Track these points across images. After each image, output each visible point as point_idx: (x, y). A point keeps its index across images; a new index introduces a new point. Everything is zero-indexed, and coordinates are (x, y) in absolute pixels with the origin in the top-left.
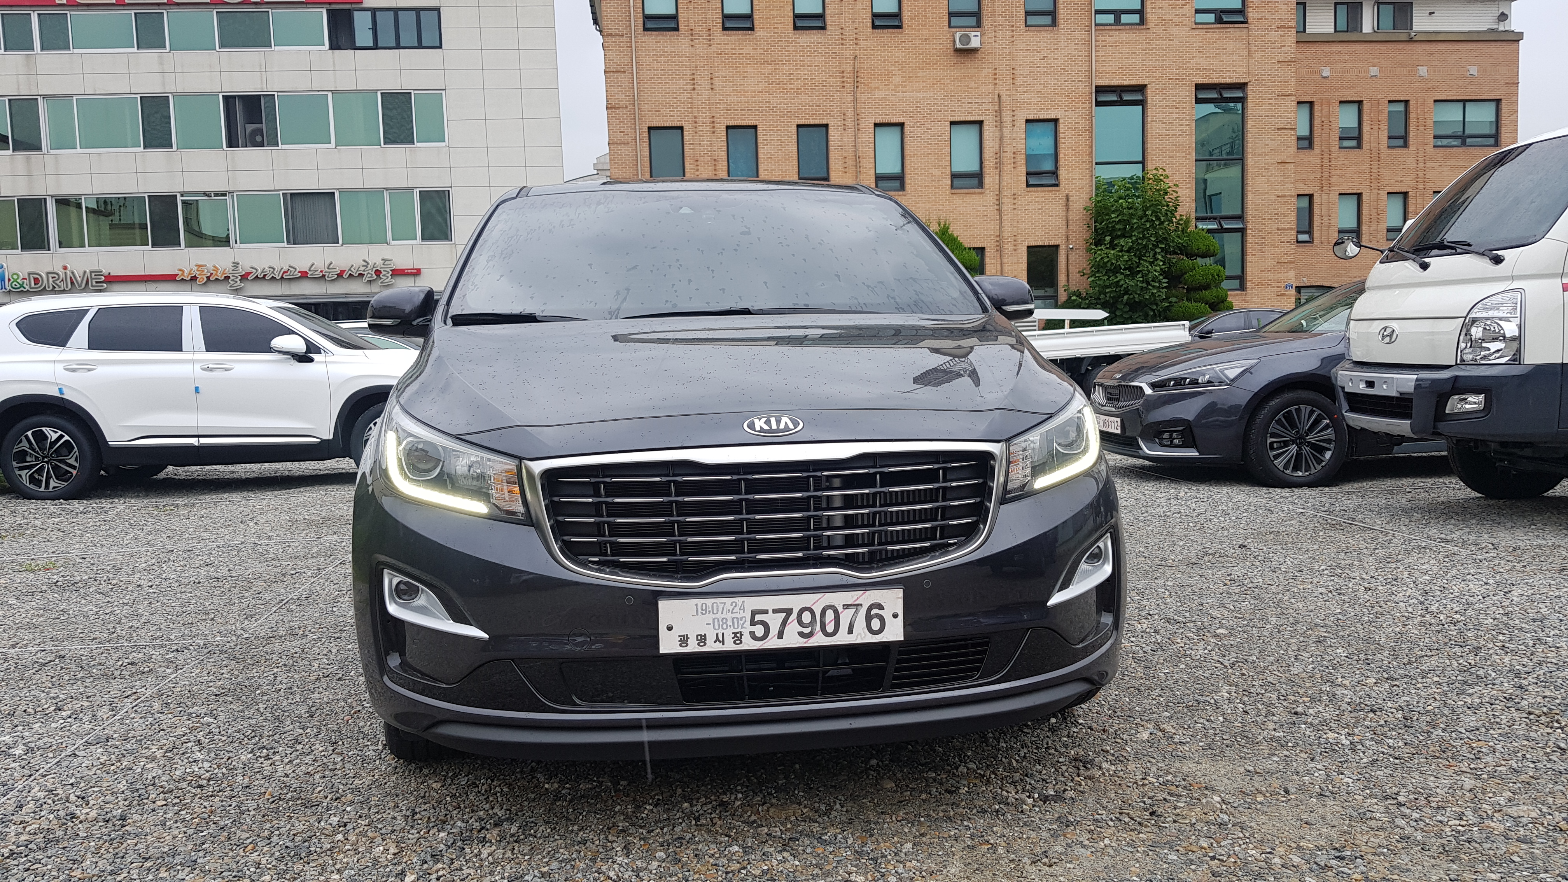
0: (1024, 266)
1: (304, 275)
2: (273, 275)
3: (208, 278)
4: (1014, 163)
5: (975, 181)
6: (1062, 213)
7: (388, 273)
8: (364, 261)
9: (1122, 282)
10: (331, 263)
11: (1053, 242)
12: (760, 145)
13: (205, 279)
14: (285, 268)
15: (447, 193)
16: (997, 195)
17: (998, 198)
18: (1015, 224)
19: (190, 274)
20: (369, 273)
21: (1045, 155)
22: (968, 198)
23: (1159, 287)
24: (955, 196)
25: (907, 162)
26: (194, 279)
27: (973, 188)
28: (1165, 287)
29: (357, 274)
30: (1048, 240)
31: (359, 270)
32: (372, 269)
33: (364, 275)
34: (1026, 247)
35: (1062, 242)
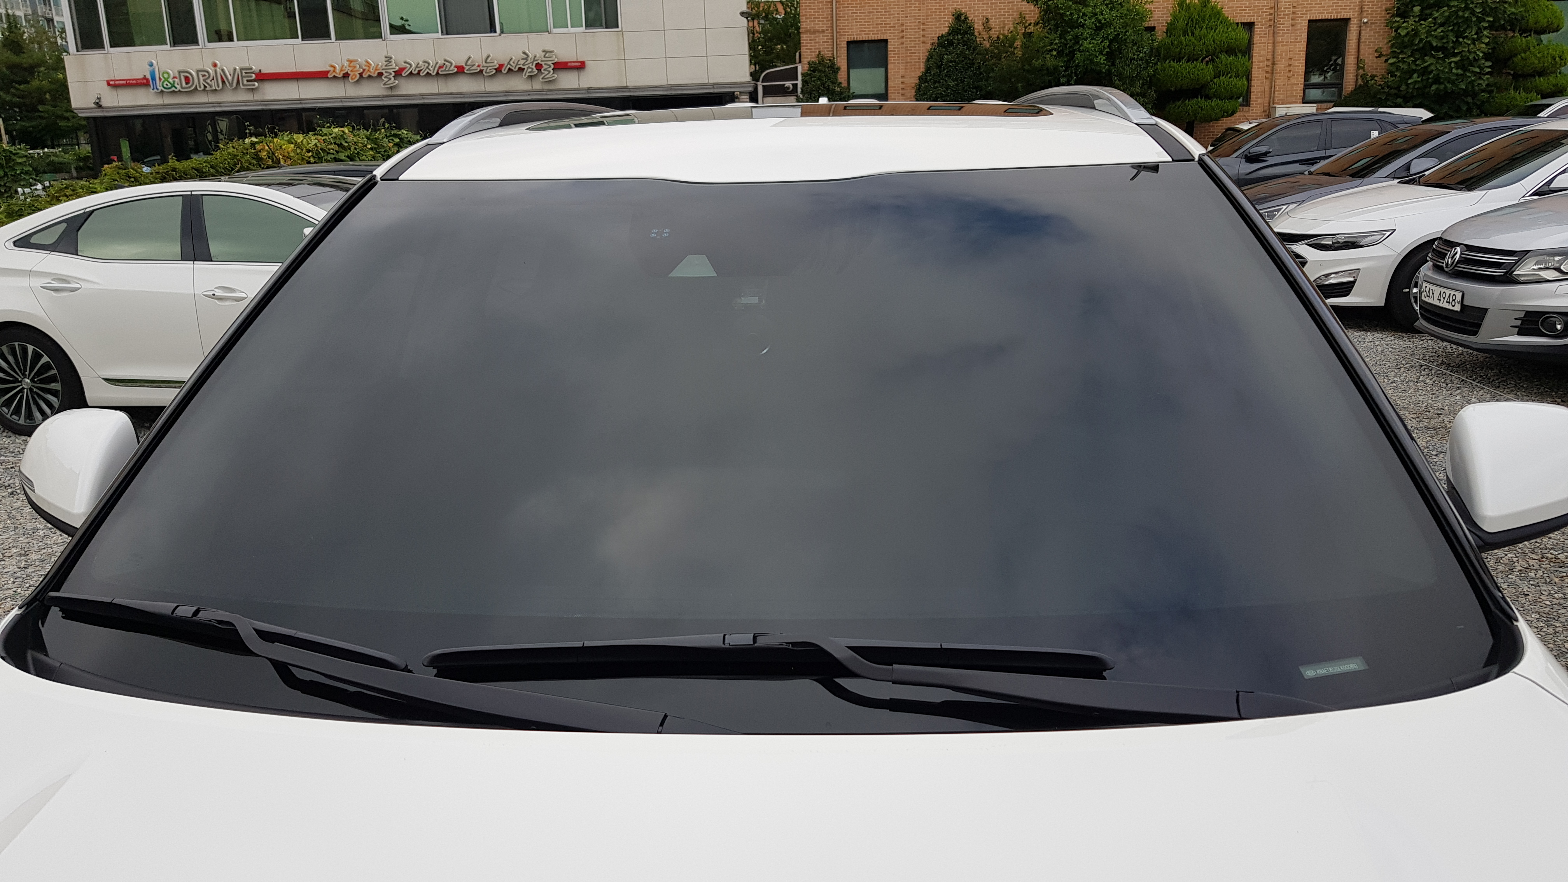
0: (1302, 45)
1: (460, 70)
2: (427, 70)
3: (361, 75)
7: (550, 66)
8: (524, 53)
9: (1433, 68)
10: (489, 56)
11: (1343, 15)
13: (358, 76)
14: (441, 62)
19: (341, 71)
20: (529, 67)
23: (1480, 73)
26: (346, 76)
28: (1488, 73)
29: (517, 69)
30: (1336, 13)
31: (519, 63)
32: (533, 62)
33: (524, 69)
34: (1307, 22)
35: (1354, 15)
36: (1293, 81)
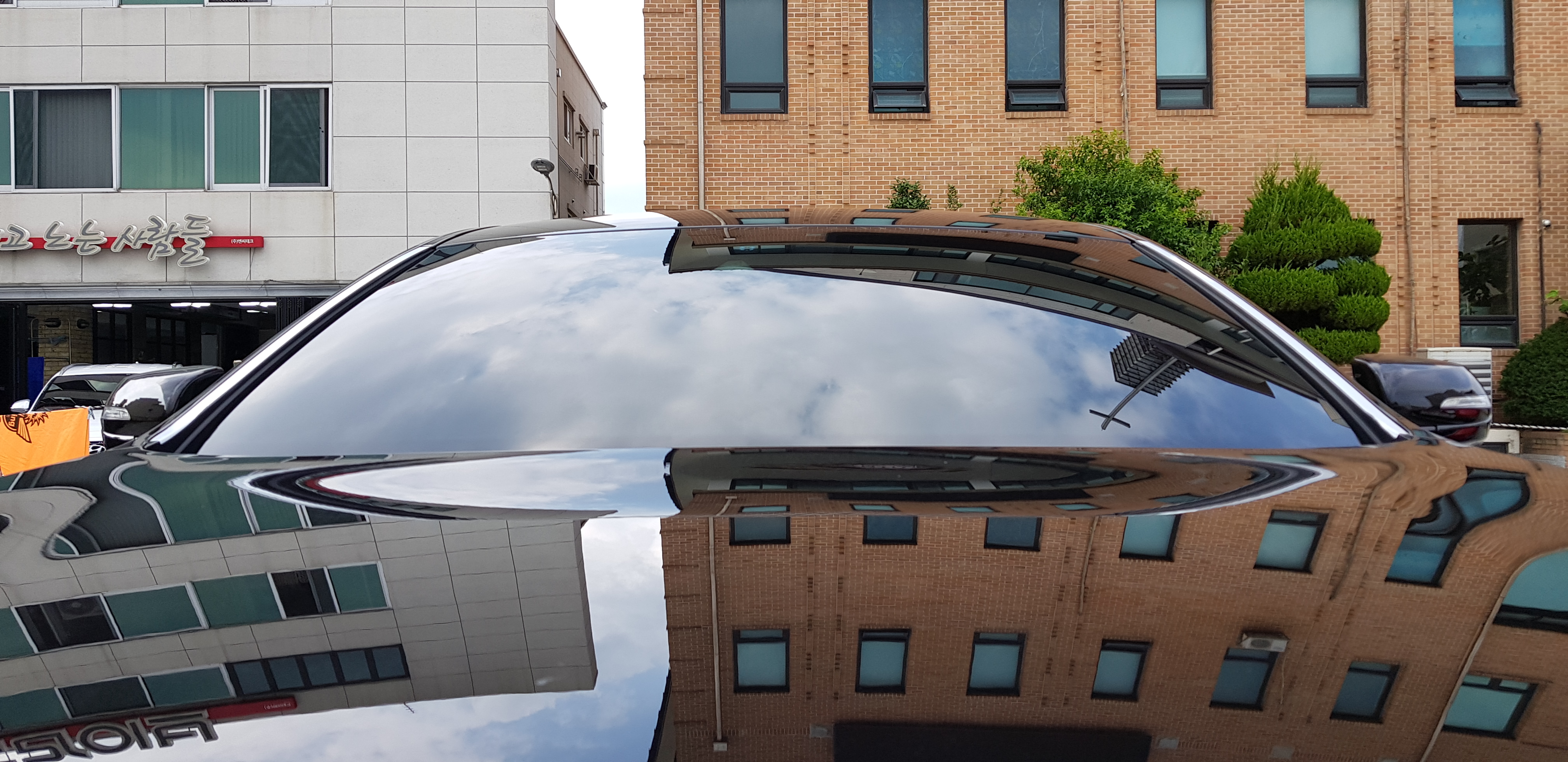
0: (1451, 258)
1: (38, 245)
4: (1431, 59)
5: (1350, 94)
6: (1527, 157)
7: (198, 243)
8: (154, 220)
10: (91, 224)
11: (1511, 214)
12: (933, 20)
14: (4, 233)
15: (322, 94)
16: (1397, 119)
17: (1400, 125)
18: (1433, 175)
20: (160, 244)
21: (1489, 49)
22: (1339, 125)
24: (1313, 120)
25: (1219, 54)
27: (1347, 106)
29: (138, 246)
30: (1500, 209)
31: (142, 237)
32: (167, 236)
33: (151, 246)
34: (1456, 221)
35: (1528, 213)
36: (1443, 311)
